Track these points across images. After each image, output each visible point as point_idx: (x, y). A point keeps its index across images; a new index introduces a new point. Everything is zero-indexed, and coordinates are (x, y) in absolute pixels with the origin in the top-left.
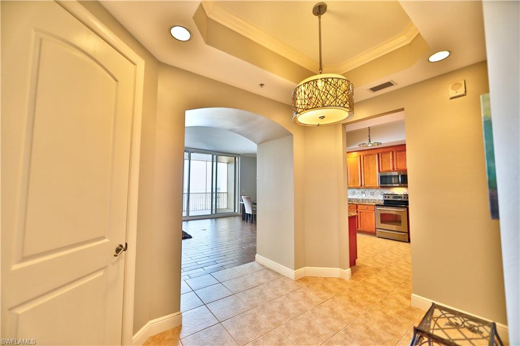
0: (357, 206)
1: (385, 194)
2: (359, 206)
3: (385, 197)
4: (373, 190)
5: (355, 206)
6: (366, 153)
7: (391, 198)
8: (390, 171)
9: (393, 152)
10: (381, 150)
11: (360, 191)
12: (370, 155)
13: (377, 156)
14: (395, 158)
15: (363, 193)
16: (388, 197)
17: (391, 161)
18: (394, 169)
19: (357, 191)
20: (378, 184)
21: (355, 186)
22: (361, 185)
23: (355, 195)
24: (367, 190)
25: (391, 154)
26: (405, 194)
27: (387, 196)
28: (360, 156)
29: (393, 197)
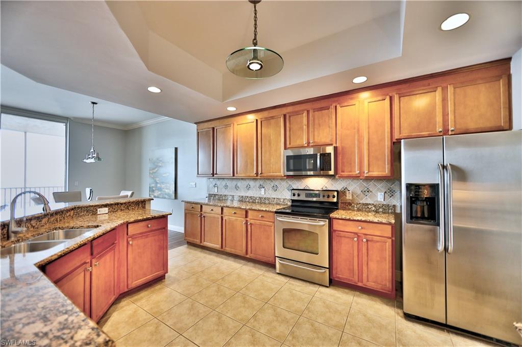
0: (247, 212)
1: (293, 189)
2: (250, 213)
3: (294, 195)
4: (277, 183)
5: (244, 213)
6: (265, 114)
7: (303, 197)
8: (303, 147)
9: (308, 112)
10: (290, 109)
11: (258, 183)
12: (272, 118)
13: (282, 120)
14: (311, 122)
15: (261, 187)
16: (299, 195)
17: (305, 127)
18: (309, 143)
19: (252, 183)
20: (283, 171)
21: (248, 174)
22: (257, 173)
23: (250, 191)
24: (268, 182)
25: (305, 114)
26: (325, 189)
27: (296, 192)
28: (257, 120)
29: (307, 195)
